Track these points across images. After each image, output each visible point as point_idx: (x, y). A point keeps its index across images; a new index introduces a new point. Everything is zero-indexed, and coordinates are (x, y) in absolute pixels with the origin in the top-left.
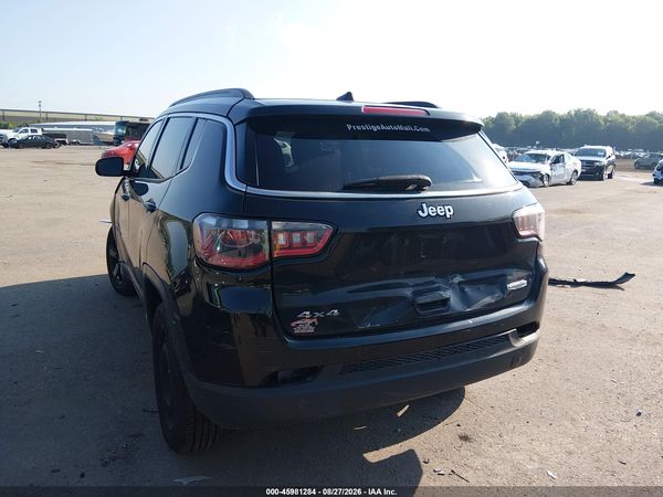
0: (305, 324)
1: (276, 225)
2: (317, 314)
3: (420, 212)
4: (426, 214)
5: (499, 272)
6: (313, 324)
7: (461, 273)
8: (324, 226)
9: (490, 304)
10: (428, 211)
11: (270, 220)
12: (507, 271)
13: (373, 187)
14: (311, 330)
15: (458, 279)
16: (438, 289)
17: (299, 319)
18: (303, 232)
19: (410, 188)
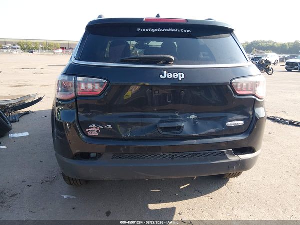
0: (94, 131)
1: (80, 79)
2: (100, 127)
3: (161, 76)
4: (165, 77)
5: (223, 115)
6: (98, 131)
7: (196, 113)
8: (104, 81)
9: (212, 133)
10: (166, 75)
11: (77, 76)
12: (229, 115)
13: (137, 61)
14: (97, 134)
15: (193, 117)
16: (178, 121)
17: (91, 128)
18: (93, 83)
19: (162, 62)
